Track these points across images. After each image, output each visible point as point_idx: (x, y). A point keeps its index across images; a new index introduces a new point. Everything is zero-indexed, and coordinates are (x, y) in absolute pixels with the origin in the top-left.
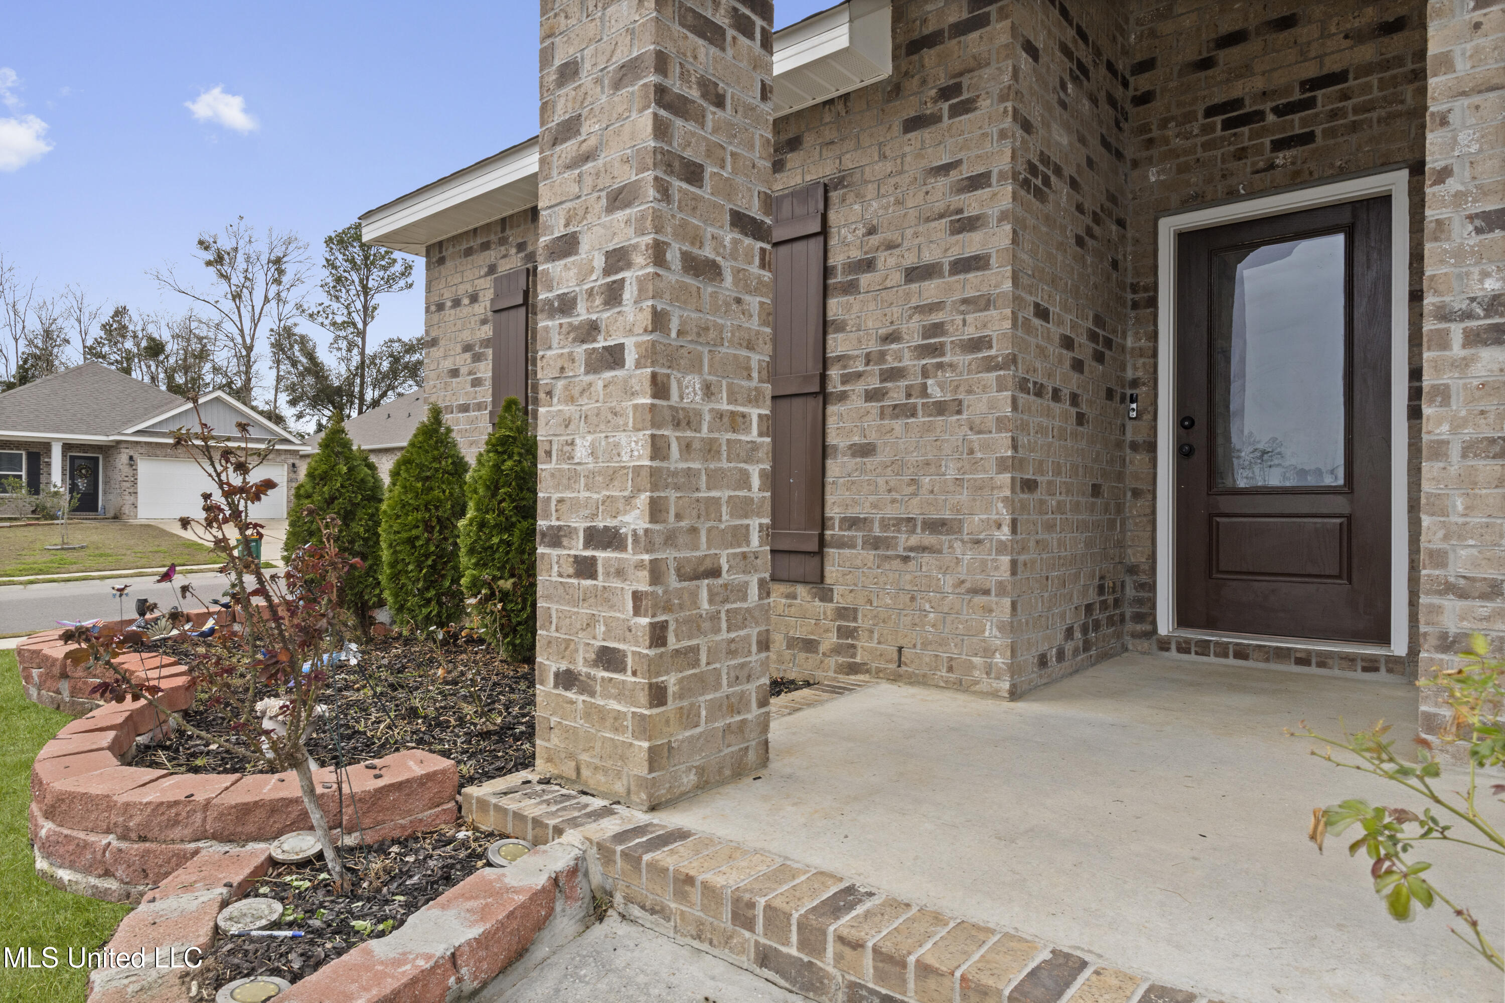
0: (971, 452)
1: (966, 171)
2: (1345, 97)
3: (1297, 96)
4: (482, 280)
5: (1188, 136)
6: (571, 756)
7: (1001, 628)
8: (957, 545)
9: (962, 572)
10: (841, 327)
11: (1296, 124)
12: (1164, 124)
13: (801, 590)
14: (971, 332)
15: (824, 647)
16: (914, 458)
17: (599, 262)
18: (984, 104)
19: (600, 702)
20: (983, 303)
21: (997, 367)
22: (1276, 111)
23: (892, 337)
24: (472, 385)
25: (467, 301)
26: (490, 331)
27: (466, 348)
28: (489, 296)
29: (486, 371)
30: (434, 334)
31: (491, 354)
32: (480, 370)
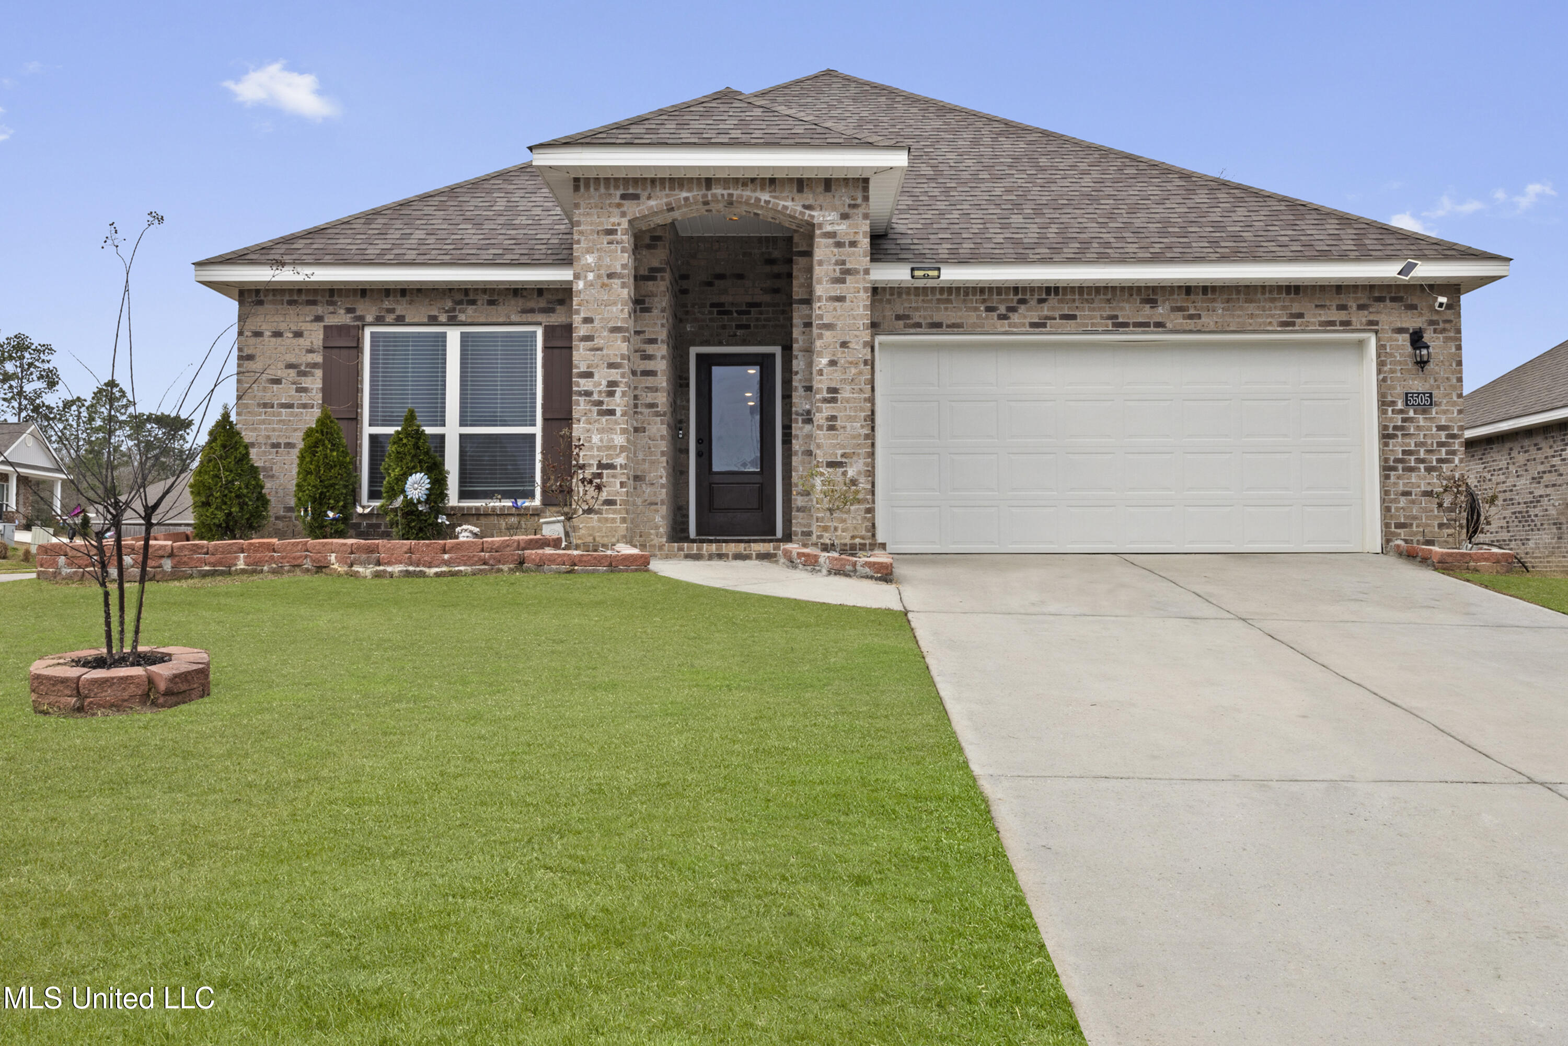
0: (650, 448)
1: (647, 336)
2: (761, 313)
3: (744, 308)
4: (308, 324)
5: (703, 314)
6: (591, 535)
7: (662, 517)
8: (644, 486)
9: (646, 496)
11: (744, 319)
12: (693, 305)
14: (649, 400)
18: (656, 312)
19: (605, 516)
20: (655, 390)
21: (661, 415)
22: (737, 311)
24: (297, 391)
25: (290, 335)
26: (318, 358)
27: (290, 366)
28: (315, 336)
29: (312, 383)
30: (250, 352)
31: (319, 373)
32: (306, 382)
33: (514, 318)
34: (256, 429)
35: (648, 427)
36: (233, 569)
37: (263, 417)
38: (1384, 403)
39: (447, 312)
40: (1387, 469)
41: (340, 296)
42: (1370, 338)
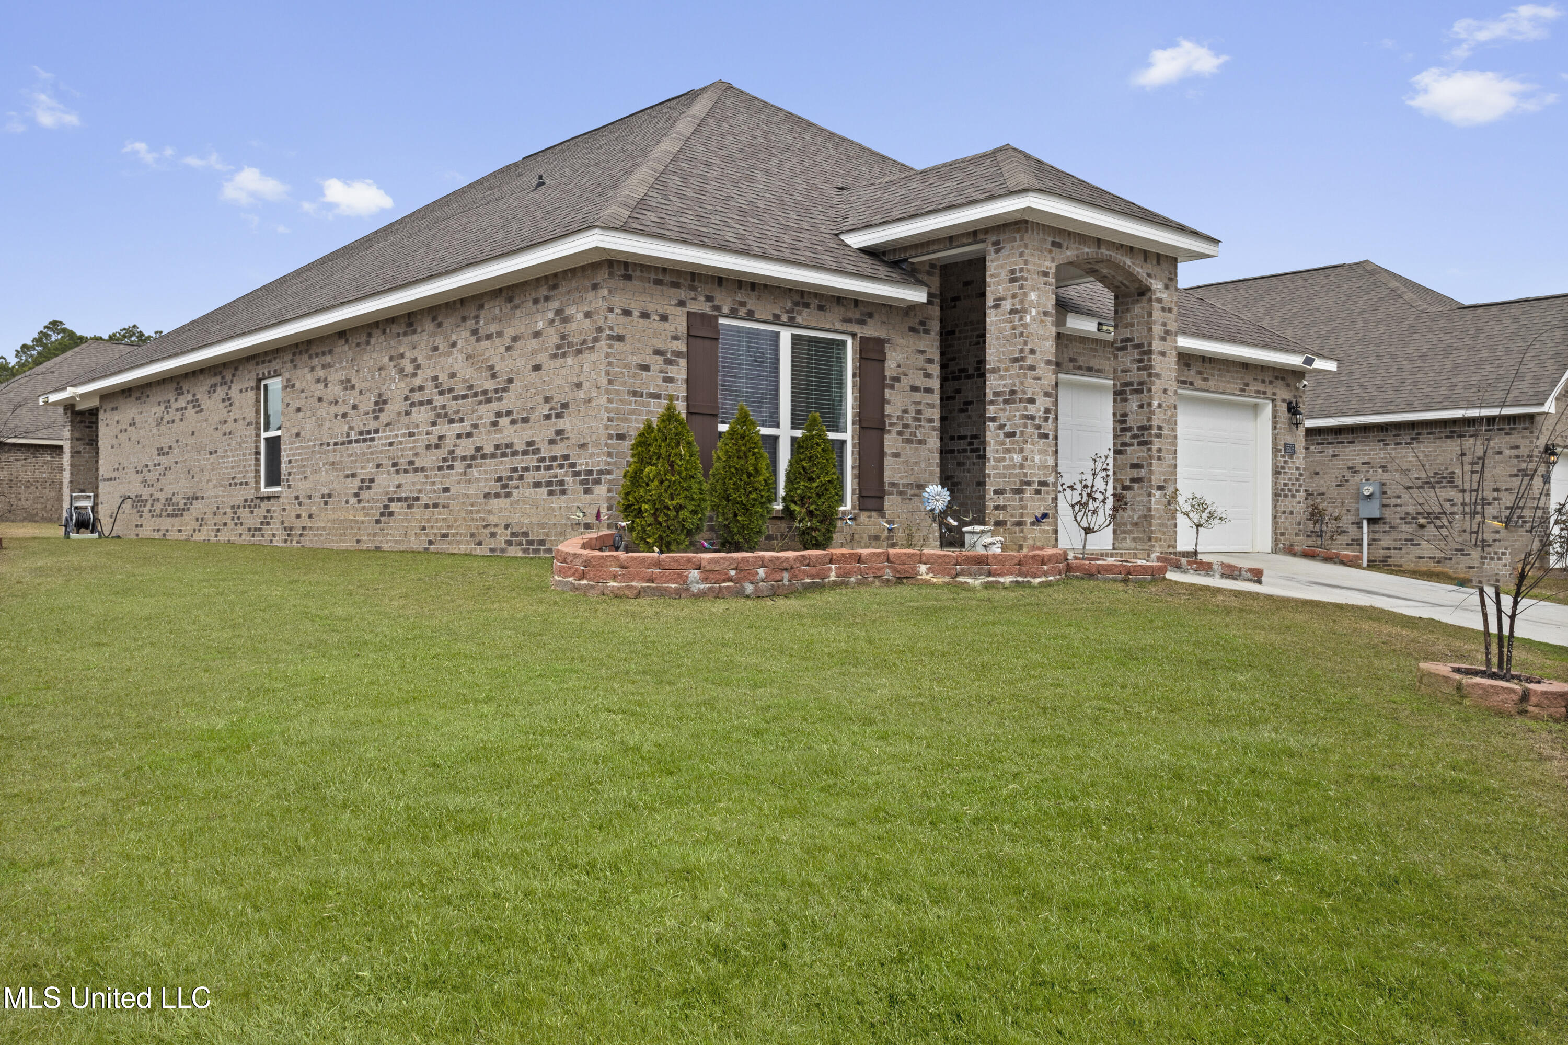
0: (928, 459)
1: (926, 355)
4: (673, 308)
10: (889, 403)
13: (874, 514)
14: (928, 415)
15: (883, 537)
16: (912, 460)
17: (1042, 409)
20: (931, 405)
21: (936, 430)
23: (905, 411)
24: (664, 381)
25: (657, 318)
26: (681, 346)
27: (658, 352)
28: (679, 324)
29: (678, 374)
30: (620, 332)
31: (683, 362)
32: (674, 372)
33: (838, 326)
34: (626, 419)
35: (928, 440)
36: (826, 580)
37: (633, 407)
38: (1275, 450)
39: (787, 312)
40: (1276, 495)
41: (700, 281)
42: (1266, 405)
